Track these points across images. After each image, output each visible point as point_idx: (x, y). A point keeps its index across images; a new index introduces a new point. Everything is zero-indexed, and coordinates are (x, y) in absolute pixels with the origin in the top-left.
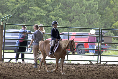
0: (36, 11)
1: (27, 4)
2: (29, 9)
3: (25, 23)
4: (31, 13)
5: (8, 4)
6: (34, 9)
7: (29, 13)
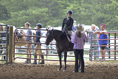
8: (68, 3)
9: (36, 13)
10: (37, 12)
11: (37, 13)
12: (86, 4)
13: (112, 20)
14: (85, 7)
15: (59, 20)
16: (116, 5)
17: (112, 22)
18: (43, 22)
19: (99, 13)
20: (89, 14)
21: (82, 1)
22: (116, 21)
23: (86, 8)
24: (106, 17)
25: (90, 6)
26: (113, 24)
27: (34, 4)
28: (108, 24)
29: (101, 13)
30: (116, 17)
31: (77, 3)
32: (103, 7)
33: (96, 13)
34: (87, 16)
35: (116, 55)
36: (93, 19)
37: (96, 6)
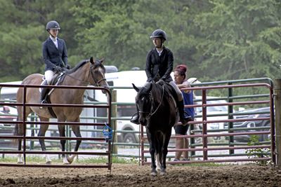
8: (99, 11)
9: (13, 40)
10: (16, 36)
11: (16, 41)
12: (145, 14)
13: (217, 55)
14: (143, 20)
15: (75, 57)
16: (224, 13)
17: (217, 59)
18: (33, 64)
19: (182, 35)
21: (136, 6)
22: (228, 58)
23: (146, 24)
24: (200, 47)
25: (156, 17)
26: (219, 65)
27: (6, 15)
28: (206, 66)
29: (187, 35)
30: (227, 47)
31: (122, 12)
32: (191, 20)
33: (173, 36)
34: (148, 44)
37: (172, 18)
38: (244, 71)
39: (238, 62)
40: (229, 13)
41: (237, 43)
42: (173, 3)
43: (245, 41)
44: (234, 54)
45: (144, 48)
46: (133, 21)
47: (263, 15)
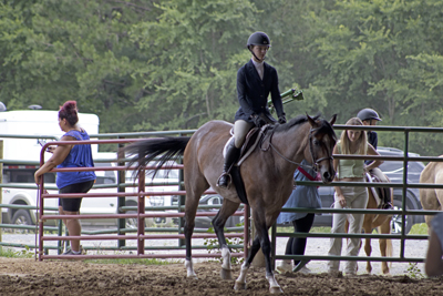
0: (432, 71)
1: (394, 43)
2: (406, 64)
3: (391, 119)
4: (411, 78)
5: (321, 45)
6: (424, 61)
7: (406, 78)
12: (52, 21)
13: (165, 89)
14: (48, 30)
17: (164, 96)
19: (110, 57)
20: (68, 60)
21: (37, 8)
22: (181, 94)
23: (52, 37)
24: (137, 75)
25: (69, 26)
26: (166, 105)
28: (146, 106)
29: (119, 56)
30: (180, 77)
31: (16, 15)
32: (124, 32)
33: (95, 56)
34: (56, 69)
35: (146, 234)
36: (82, 85)
37: (95, 28)
38: (206, 116)
39: (196, 102)
40: (185, 24)
41: (197, 72)
42: (97, 5)
43: (208, 69)
44: (190, 89)
45: (49, 74)
46: (32, 31)
47: (238, 28)
